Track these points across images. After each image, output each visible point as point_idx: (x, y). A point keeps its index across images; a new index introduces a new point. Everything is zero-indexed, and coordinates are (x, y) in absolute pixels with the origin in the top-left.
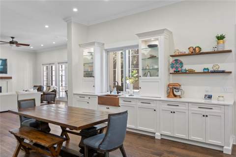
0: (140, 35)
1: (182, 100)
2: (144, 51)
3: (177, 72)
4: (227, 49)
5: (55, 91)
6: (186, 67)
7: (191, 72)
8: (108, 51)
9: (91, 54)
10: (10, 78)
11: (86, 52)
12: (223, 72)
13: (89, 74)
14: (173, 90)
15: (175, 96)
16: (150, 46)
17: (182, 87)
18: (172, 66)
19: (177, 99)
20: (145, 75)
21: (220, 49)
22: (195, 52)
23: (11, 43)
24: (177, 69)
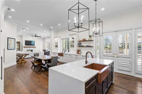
0: (70, 35)
1: (81, 54)
2: (71, 40)
3: (80, 46)
4: (92, 40)
5: (49, 51)
6: (82, 45)
7: (83, 46)
8: (63, 39)
9: (57, 40)
10: (35, 47)
11: (56, 39)
12: (90, 46)
13: (57, 46)
14: (78, 51)
15: (79, 53)
16: (73, 38)
17: (81, 51)
18: (78, 44)
19: (80, 54)
20: (71, 47)
21: (90, 40)
22: (84, 40)
23: (35, 36)
24: (80, 45)
